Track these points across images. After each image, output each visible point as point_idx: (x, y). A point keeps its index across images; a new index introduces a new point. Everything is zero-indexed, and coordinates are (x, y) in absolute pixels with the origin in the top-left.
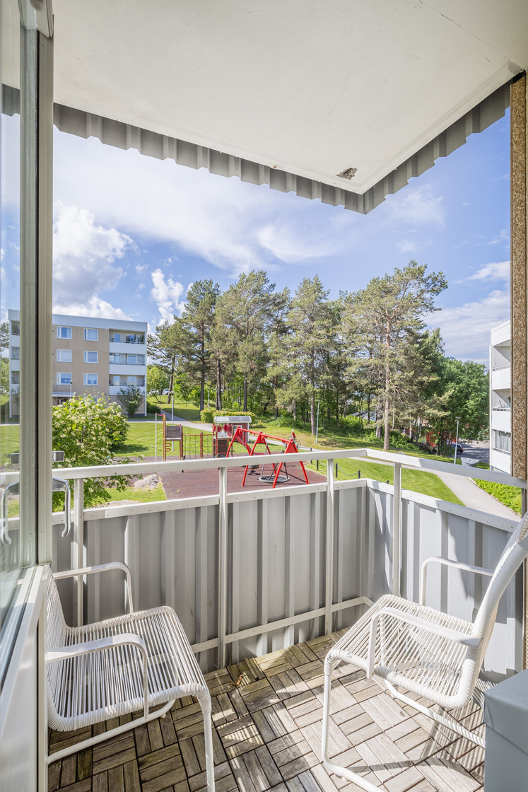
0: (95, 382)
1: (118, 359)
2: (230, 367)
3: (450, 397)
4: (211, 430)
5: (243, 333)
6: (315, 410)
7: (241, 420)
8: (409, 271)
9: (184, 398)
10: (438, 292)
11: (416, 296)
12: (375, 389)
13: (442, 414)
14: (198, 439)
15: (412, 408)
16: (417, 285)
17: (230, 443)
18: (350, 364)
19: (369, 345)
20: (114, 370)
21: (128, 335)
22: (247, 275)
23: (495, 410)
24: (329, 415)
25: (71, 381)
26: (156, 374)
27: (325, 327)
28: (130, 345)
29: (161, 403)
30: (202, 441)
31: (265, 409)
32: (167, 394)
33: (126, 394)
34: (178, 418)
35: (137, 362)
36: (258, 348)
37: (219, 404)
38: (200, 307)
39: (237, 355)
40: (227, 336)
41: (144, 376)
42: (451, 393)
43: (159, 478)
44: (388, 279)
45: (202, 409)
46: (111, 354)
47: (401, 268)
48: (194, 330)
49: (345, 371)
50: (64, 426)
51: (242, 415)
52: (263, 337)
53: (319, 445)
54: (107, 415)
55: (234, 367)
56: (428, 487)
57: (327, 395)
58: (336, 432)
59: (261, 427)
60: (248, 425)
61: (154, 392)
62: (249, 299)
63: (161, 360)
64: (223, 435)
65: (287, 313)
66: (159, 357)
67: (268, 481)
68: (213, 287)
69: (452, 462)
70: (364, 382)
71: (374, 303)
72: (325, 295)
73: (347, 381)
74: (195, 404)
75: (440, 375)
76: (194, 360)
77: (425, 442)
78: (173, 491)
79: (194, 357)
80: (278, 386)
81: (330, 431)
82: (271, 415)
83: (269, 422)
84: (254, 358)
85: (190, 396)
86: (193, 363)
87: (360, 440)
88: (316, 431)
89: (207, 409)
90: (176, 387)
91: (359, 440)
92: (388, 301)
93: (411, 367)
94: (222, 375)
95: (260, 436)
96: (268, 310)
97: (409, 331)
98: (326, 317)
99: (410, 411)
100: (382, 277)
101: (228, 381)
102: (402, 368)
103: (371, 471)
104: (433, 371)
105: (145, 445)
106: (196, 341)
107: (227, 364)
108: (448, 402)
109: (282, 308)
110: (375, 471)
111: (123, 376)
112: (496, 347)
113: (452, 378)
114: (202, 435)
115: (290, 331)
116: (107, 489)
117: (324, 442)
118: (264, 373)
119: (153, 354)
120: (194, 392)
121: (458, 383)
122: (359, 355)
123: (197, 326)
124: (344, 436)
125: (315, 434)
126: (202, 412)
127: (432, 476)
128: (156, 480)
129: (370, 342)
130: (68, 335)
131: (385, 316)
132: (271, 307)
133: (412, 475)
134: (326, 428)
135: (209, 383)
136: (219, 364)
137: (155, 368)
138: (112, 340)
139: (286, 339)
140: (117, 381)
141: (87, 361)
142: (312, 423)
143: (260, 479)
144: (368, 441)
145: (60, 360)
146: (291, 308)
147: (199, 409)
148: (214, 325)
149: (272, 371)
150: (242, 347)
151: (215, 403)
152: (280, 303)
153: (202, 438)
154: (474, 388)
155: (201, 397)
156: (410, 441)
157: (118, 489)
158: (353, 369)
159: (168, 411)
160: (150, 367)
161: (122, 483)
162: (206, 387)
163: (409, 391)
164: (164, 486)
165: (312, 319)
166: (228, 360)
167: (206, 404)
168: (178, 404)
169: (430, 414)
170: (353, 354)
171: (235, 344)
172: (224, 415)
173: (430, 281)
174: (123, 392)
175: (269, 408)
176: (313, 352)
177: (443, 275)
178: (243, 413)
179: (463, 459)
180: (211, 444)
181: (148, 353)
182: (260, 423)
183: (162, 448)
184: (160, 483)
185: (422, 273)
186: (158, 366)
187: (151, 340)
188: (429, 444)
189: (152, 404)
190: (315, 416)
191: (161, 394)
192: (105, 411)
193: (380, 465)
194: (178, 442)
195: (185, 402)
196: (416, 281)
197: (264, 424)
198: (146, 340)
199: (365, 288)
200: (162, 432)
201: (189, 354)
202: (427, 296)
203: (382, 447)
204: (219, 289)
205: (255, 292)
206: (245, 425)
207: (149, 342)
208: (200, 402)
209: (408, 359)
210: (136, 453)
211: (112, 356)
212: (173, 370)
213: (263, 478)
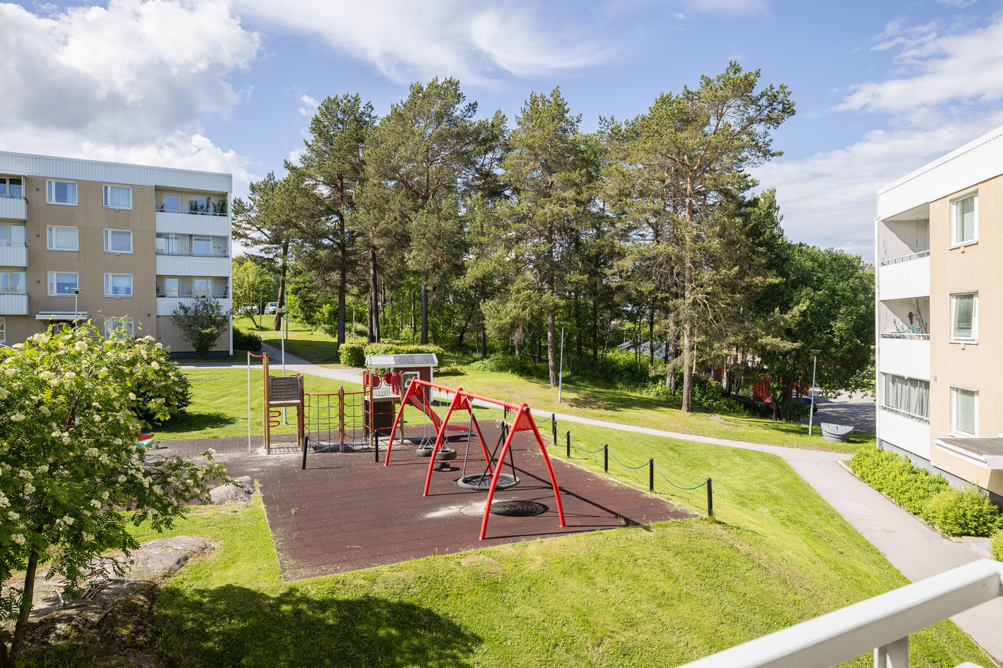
0: (128, 290)
1: (174, 246)
2: (394, 261)
3: (803, 314)
4: (359, 380)
5: (419, 195)
6: (556, 339)
7: (418, 361)
8: (726, 81)
9: (307, 319)
10: (777, 122)
11: (738, 129)
12: (667, 299)
13: (788, 345)
14: (335, 400)
15: (735, 334)
16: (742, 108)
17: (398, 407)
18: (621, 255)
19: (653, 220)
20: (165, 266)
21: (194, 198)
22: (425, 87)
23: (884, 336)
24: (579, 349)
25: (78, 289)
26: (251, 273)
27: (577, 185)
28: (198, 218)
29: (262, 329)
30: (342, 404)
31: (461, 338)
32: (274, 312)
33: (190, 313)
34: (296, 358)
35: (212, 252)
36: (449, 225)
37: (375, 330)
38: (335, 146)
39: (408, 240)
40: (388, 201)
41: (226, 279)
42: (805, 308)
43: (256, 482)
44: (689, 95)
45: (342, 340)
46: (159, 235)
47: (713, 77)
48: (324, 191)
49: (611, 267)
50: (24, 393)
51: (419, 352)
52: (457, 205)
53: (566, 406)
54: (132, 363)
55: (402, 260)
56: (770, 481)
57: (576, 312)
58: (594, 381)
59: (455, 373)
60: (432, 370)
61: (249, 308)
62: (430, 131)
63: (262, 247)
64: (385, 391)
65: (500, 160)
66: (256, 242)
67: (476, 487)
68: (362, 109)
69: (805, 431)
70: (647, 287)
71: (666, 140)
72: (572, 125)
73: (614, 285)
74: (327, 331)
75: (782, 273)
76: (326, 247)
77: (751, 394)
78: (282, 511)
79: (326, 242)
80: (486, 295)
81: (584, 377)
82: (474, 350)
83: (468, 363)
84: (440, 243)
85: (318, 315)
86: (322, 253)
87: (638, 395)
88: (557, 379)
89: (352, 341)
90: (290, 299)
91: (635, 395)
92: (688, 137)
93: (731, 259)
94: (379, 277)
95: (459, 396)
96: (466, 153)
97: (726, 193)
98: (574, 166)
99: (732, 339)
100: (677, 92)
101: (392, 288)
102: (714, 261)
103: (664, 454)
104: (770, 266)
105: (229, 414)
106: (330, 211)
107: (389, 256)
108: (799, 324)
109: (491, 149)
110: (671, 453)
111: (186, 280)
112: (887, 222)
113: (804, 279)
114: (342, 394)
115: (507, 193)
116: (130, 528)
117: (575, 400)
118: (460, 270)
119: (245, 236)
120: (326, 309)
121: (816, 289)
122: (635, 237)
123: (329, 182)
124: (608, 388)
125: (558, 385)
126: (342, 346)
127: (774, 460)
128: (248, 488)
129: (656, 213)
130: (69, 197)
131: (683, 164)
132: (470, 148)
133: (737, 460)
134: (575, 373)
135: (355, 290)
136: (374, 255)
137: (249, 264)
138: (161, 209)
139: (501, 208)
140: (172, 287)
141: (110, 249)
142: (551, 363)
143: (460, 482)
144: (652, 396)
145: (54, 248)
146: (508, 150)
147: (335, 340)
148: (363, 181)
149: (475, 267)
150: (417, 222)
151: (367, 329)
152: (488, 138)
153: (341, 399)
154: (843, 297)
155: (340, 319)
156: (726, 394)
157: (156, 526)
158: (627, 263)
159: (275, 344)
160: (240, 261)
161: (165, 512)
162: (349, 299)
163: (728, 304)
164: (265, 500)
165: (549, 170)
166: (391, 247)
167: (350, 330)
168: (296, 331)
169: (766, 345)
170: (624, 235)
171: (404, 216)
172: (386, 352)
173: (764, 102)
174: (186, 310)
175: (469, 337)
176: (551, 232)
177: (787, 90)
178: (421, 348)
179: (824, 426)
180: (360, 411)
181: (235, 233)
182: (454, 366)
183: (262, 419)
184: (258, 496)
185: (751, 85)
186: (254, 259)
187: (240, 208)
188: (757, 397)
189: (245, 332)
190: (556, 351)
191: (262, 312)
192: (126, 355)
193: (677, 440)
194: (295, 408)
195: (309, 327)
196: (739, 102)
197: (459, 368)
198: (230, 207)
199: (647, 113)
200: (261, 387)
201: (315, 236)
202: (759, 128)
203: (679, 406)
204: (373, 114)
205: (439, 117)
206: (425, 373)
207: (236, 213)
208: (337, 328)
209: (727, 244)
210: (209, 429)
211: (162, 240)
212: (285, 267)
213: (465, 481)
